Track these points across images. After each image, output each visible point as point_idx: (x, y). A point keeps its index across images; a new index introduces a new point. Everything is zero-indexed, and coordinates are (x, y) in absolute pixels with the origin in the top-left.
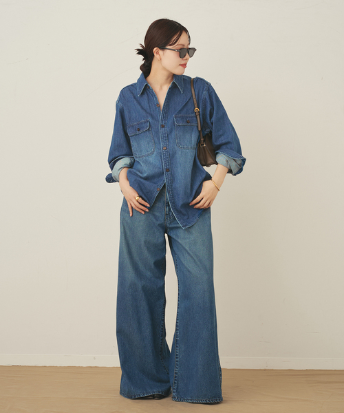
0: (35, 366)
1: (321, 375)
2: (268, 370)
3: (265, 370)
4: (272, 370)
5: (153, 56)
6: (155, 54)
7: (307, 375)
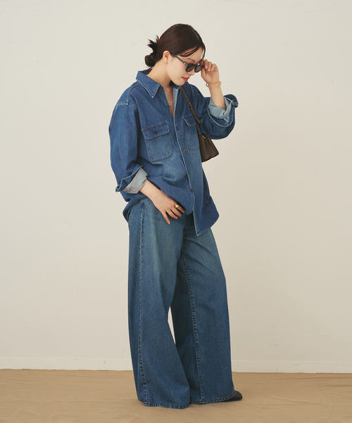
0: (45, 370)
1: (331, 378)
2: (279, 373)
3: (275, 373)
4: (283, 373)
5: (161, 57)
6: (164, 56)
7: (317, 378)
